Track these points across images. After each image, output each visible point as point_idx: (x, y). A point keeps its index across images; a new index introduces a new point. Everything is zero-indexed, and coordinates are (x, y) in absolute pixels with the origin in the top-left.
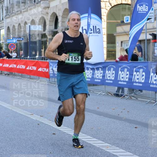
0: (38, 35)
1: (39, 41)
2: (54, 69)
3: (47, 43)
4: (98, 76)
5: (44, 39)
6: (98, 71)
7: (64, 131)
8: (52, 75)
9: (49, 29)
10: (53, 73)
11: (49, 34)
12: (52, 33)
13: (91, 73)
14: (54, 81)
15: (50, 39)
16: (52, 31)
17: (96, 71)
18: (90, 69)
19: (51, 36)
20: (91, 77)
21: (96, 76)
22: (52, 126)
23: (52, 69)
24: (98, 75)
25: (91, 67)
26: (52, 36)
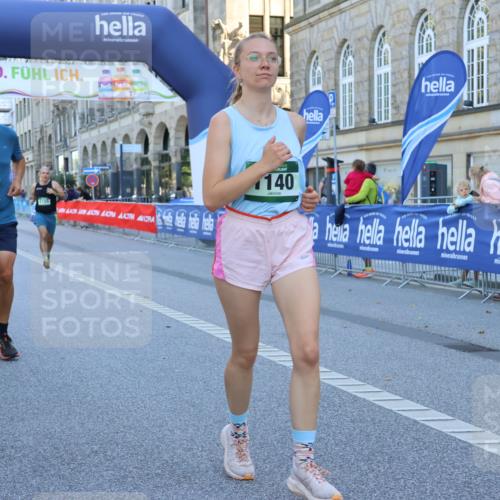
0: (136, 160)
1: (138, 170)
2: (164, 217)
3: (150, 174)
5: (145, 168)
8: (161, 228)
9: (154, 150)
10: (162, 224)
11: (154, 159)
15: (155, 167)
16: (159, 154)
19: (158, 162)
23: (161, 218)
26: (160, 163)
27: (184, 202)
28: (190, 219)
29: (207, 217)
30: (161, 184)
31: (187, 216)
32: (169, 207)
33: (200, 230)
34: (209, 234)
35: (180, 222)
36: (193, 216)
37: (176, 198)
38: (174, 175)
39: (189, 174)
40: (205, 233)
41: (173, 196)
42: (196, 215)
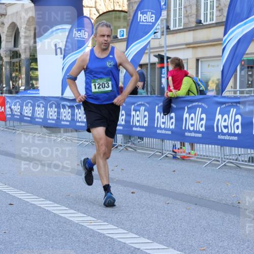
2: (13, 107)
3: (2, 69)
4: (80, 118)
6: (80, 110)
7: (26, 200)
8: (10, 116)
9: (6, 48)
10: (10, 113)
11: (5, 55)
12: (10, 54)
13: (69, 113)
14: (12, 125)
15: (7, 62)
16: (10, 51)
17: (76, 111)
18: (67, 108)
19: (9, 58)
20: (69, 119)
21: (78, 117)
22: (9, 193)
23: (10, 108)
24: (80, 115)
25: (69, 104)
26: (11, 58)
27: (31, 93)
28: (36, 108)
29: (51, 107)
30: (11, 78)
31: (33, 106)
32: (18, 98)
33: (45, 118)
34: (54, 122)
35: (27, 111)
36: (39, 106)
37: (25, 90)
38: (23, 70)
39: (37, 69)
40: (49, 121)
41: (23, 88)
42: (41, 105)
